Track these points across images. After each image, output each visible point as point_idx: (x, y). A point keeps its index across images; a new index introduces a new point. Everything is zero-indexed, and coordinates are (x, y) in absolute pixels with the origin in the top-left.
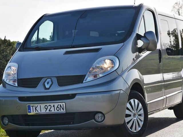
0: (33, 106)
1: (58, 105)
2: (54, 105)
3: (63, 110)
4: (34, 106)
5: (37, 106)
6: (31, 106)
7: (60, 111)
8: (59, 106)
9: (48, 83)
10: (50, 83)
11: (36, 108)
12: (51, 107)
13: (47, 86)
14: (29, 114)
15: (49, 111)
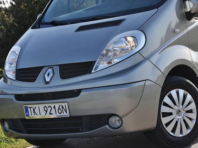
0: (30, 108)
1: (60, 106)
2: (54, 106)
3: (67, 113)
4: (32, 107)
5: (36, 107)
6: (29, 107)
7: (62, 114)
8: (61, 108)
9: (48, 75)
10: (51, 75)
11: (34, 110)
12: (51, 108)
13: (48, 79)
14: (27, 118)
15: (50, 114)
